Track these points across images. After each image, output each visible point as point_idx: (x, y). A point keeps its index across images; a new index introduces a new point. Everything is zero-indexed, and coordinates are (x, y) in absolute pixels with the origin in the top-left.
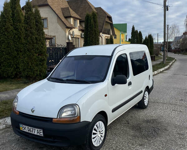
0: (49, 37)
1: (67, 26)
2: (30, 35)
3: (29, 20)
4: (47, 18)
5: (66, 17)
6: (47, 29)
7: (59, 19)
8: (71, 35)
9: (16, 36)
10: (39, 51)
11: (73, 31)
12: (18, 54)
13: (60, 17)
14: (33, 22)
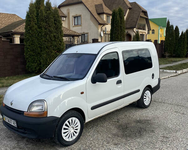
0: (78, 34)
1: (100, 22)
2: (49, 33)
3: (48, 19)
4: (81, 15)
5: (99, 14)
6: (81, 26)
7: (92, 16)
8: (103, 31)
9: (40, 34)
10: (57, 48)
11: (105, 28)
12: (41, 51)
13: (93, 14)
14: (52, 21)
